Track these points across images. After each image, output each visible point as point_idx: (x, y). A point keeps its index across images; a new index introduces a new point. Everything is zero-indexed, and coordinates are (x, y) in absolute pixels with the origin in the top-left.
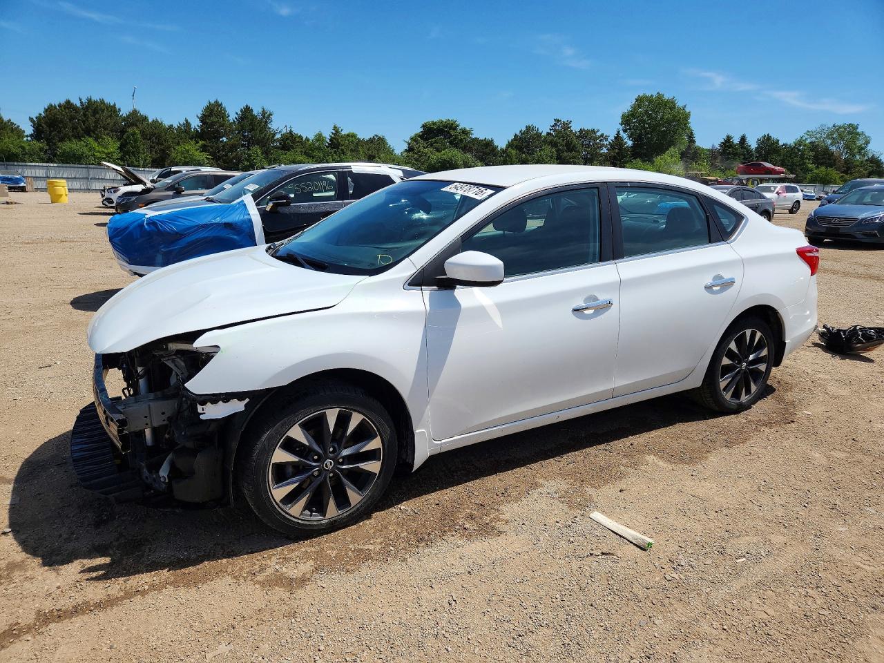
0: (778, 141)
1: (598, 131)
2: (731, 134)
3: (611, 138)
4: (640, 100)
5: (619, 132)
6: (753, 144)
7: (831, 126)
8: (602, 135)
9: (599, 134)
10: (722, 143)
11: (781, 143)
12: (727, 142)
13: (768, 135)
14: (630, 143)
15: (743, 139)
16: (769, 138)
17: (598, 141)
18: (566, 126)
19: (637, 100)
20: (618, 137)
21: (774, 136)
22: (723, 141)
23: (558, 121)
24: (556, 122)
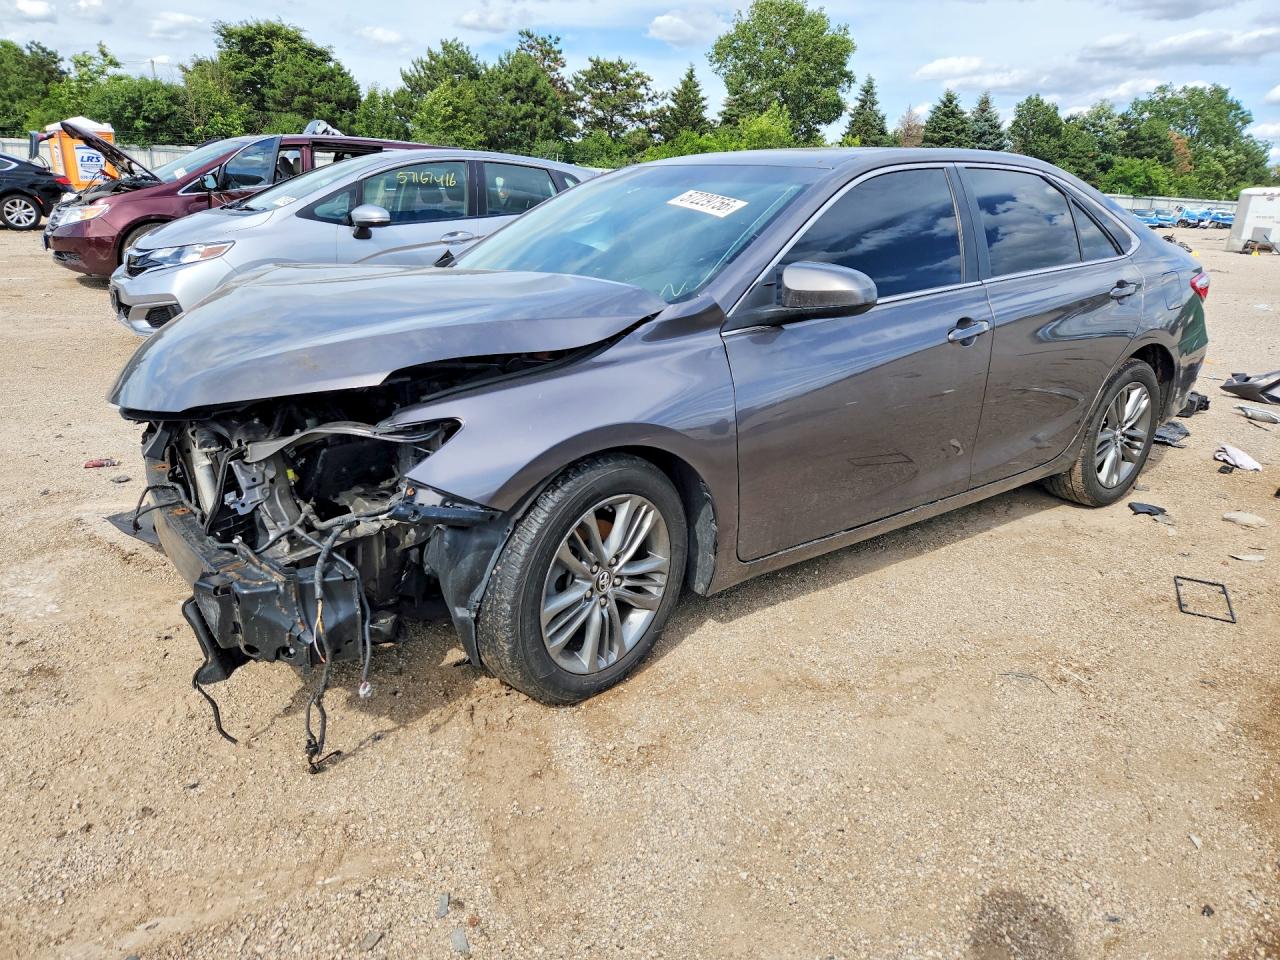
1: (634, 65)
2: (957, 92)
5: (691, 76)
10: (936, 108)
11: (1063, 115)
12: (948, 109)
13: (1037, 97)
18: (548, 48)
20: (690, 85)
21: (1048, 100)
22: (939, 104)
23: (530, 37)
24: (525, 39)
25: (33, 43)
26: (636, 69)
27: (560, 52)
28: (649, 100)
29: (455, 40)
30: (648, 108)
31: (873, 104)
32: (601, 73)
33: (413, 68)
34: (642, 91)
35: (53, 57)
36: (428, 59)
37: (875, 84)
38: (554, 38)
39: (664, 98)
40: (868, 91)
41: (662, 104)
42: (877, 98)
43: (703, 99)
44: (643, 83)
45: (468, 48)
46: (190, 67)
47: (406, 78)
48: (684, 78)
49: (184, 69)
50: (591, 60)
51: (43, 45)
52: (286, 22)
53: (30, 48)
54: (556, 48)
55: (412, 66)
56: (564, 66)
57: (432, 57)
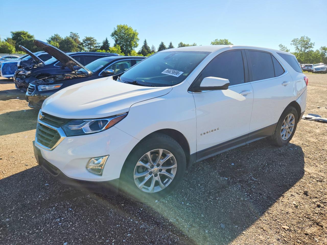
5: (107, 39)
10: (160, 45)
19: (118, 27)
26: (94, 39)
28: (97, 44)
29: (57, 34)
30: (97, 45)
31: (146, 44)
32: (88, 39)
33: (49, 39)
34: (95, 42)
36: (51, 37)
37: (146, 40)
38: (77, 33)
39: (100, 43)
40: (145, 41)
41: (100, 45)
42: (147, 43)
43: (109, 44)
44: (95, 41)
45: (59, 35)
46: (6, 39)
48: (105, 40)
49: (5, 40)
50: (85, 37)
52: (24, 31)
54: (78, 35)
56: (79, 38)
57: (52, 37)
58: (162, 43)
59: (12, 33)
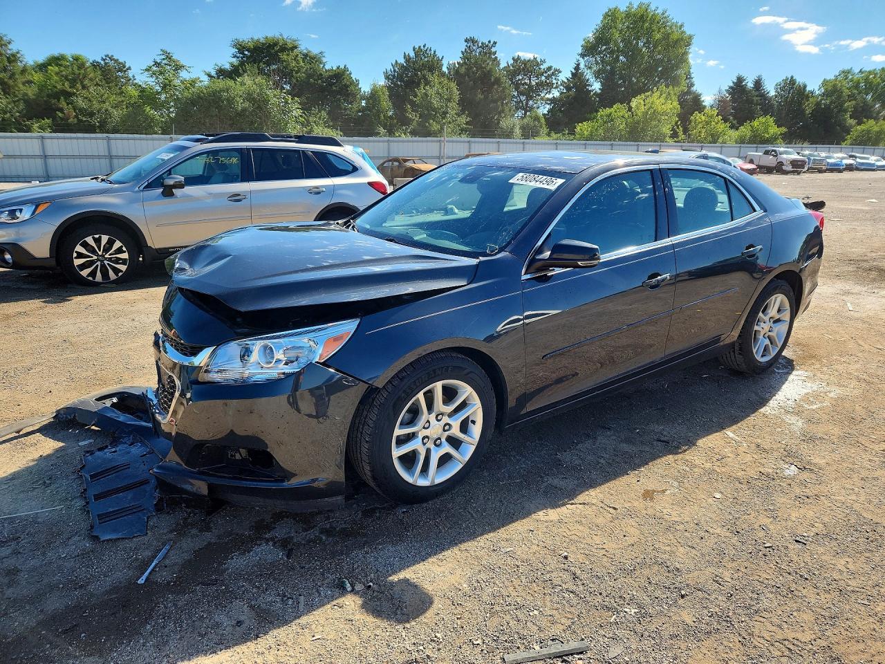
0: (805, 86)
1: (543, 62)
2: (744, 74)
3: (565, 75)
4: (611, 17)
5: (578, 65)
6: (771, 89)
7: (857, 71)
8: (550, 68)
9: (543, 67)
10: (731, 88)
11: (809, 89)
13: (792, 77)
14: (596, 86)
15: (758, 84)
16: (792, 81)
17: (543, 78)
18: (488, 50)
19: (606, 16)
20: (577, 74)
22: (732, 85)
23: (473, 41)
24: (470, 44)
25: (107, 56)
27: (495, 53)
29: (424, 46)
31: (692, 85)
35: (122, 68)
36: (402, 61)
38: (492, 43)
42: (694, 81)
45: (435, 52)
46: (213, 73)
47: (387, 78)
49: (210, 76)
50: (513, 59)
51: (115, 57)
52: (285, 35)
53: (104, 60)
54: (493, 50)
55: (392, 68)
57: (405, 60)
58: (740, 80)
59: (235, 46)
